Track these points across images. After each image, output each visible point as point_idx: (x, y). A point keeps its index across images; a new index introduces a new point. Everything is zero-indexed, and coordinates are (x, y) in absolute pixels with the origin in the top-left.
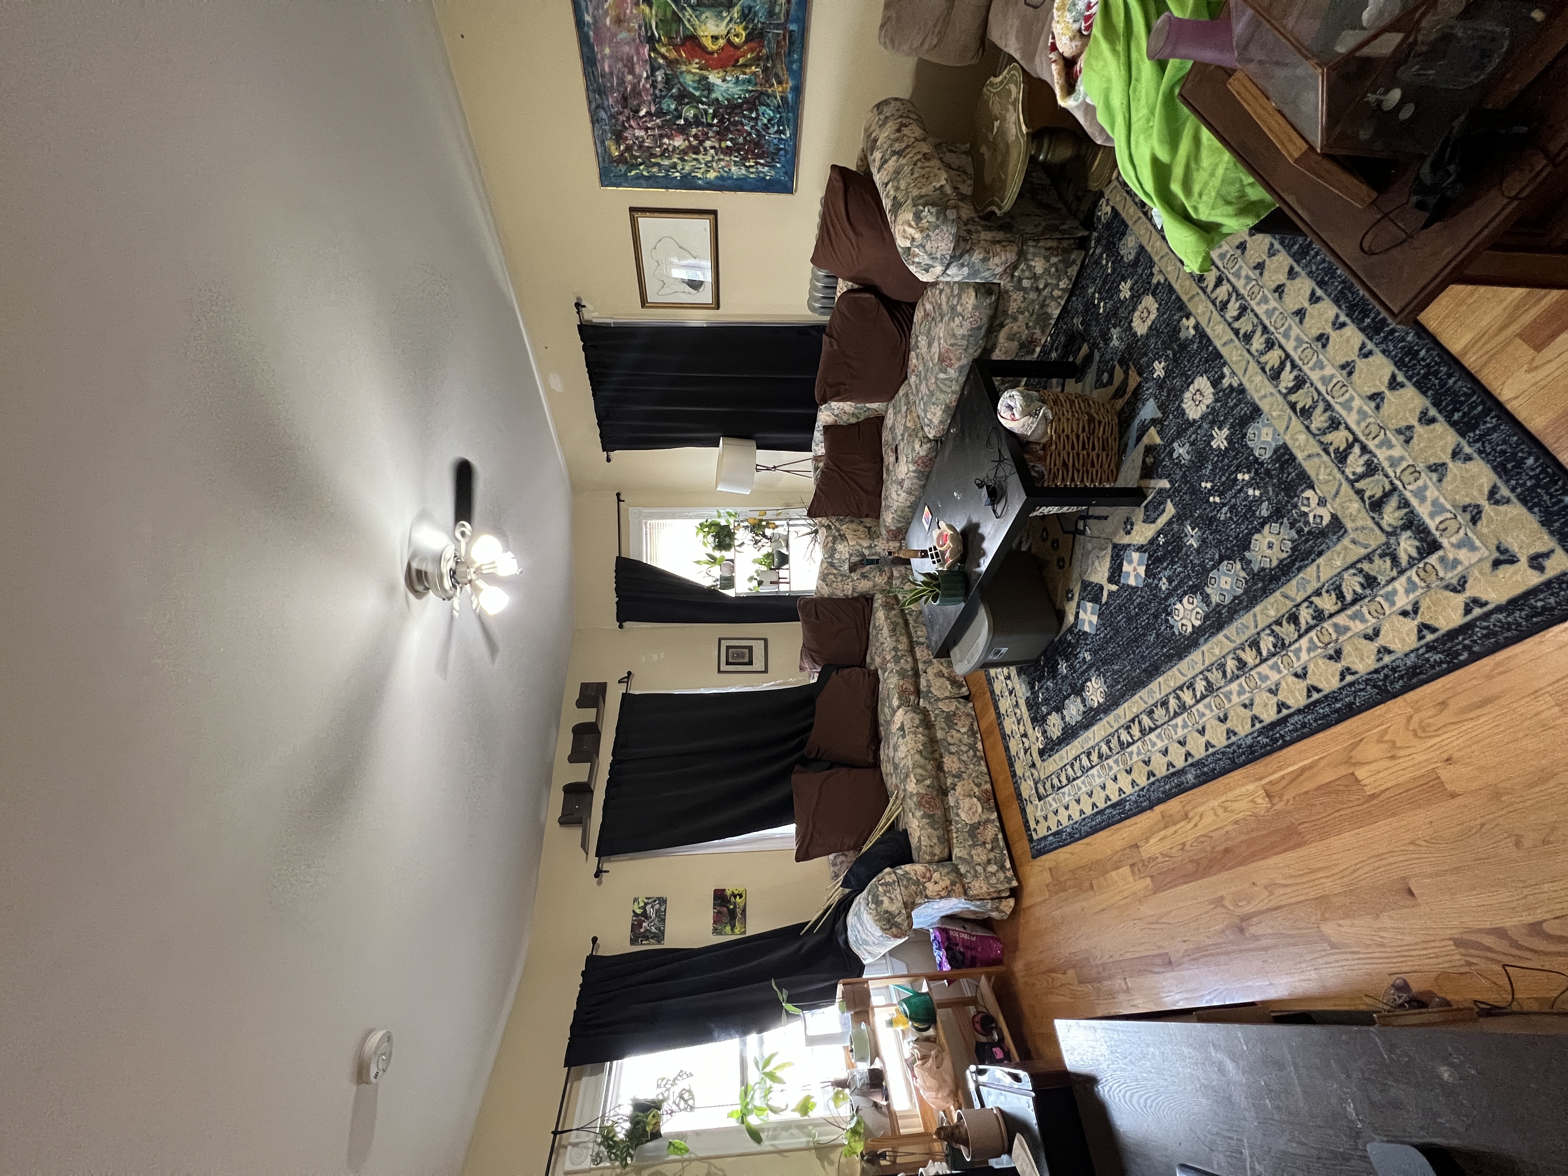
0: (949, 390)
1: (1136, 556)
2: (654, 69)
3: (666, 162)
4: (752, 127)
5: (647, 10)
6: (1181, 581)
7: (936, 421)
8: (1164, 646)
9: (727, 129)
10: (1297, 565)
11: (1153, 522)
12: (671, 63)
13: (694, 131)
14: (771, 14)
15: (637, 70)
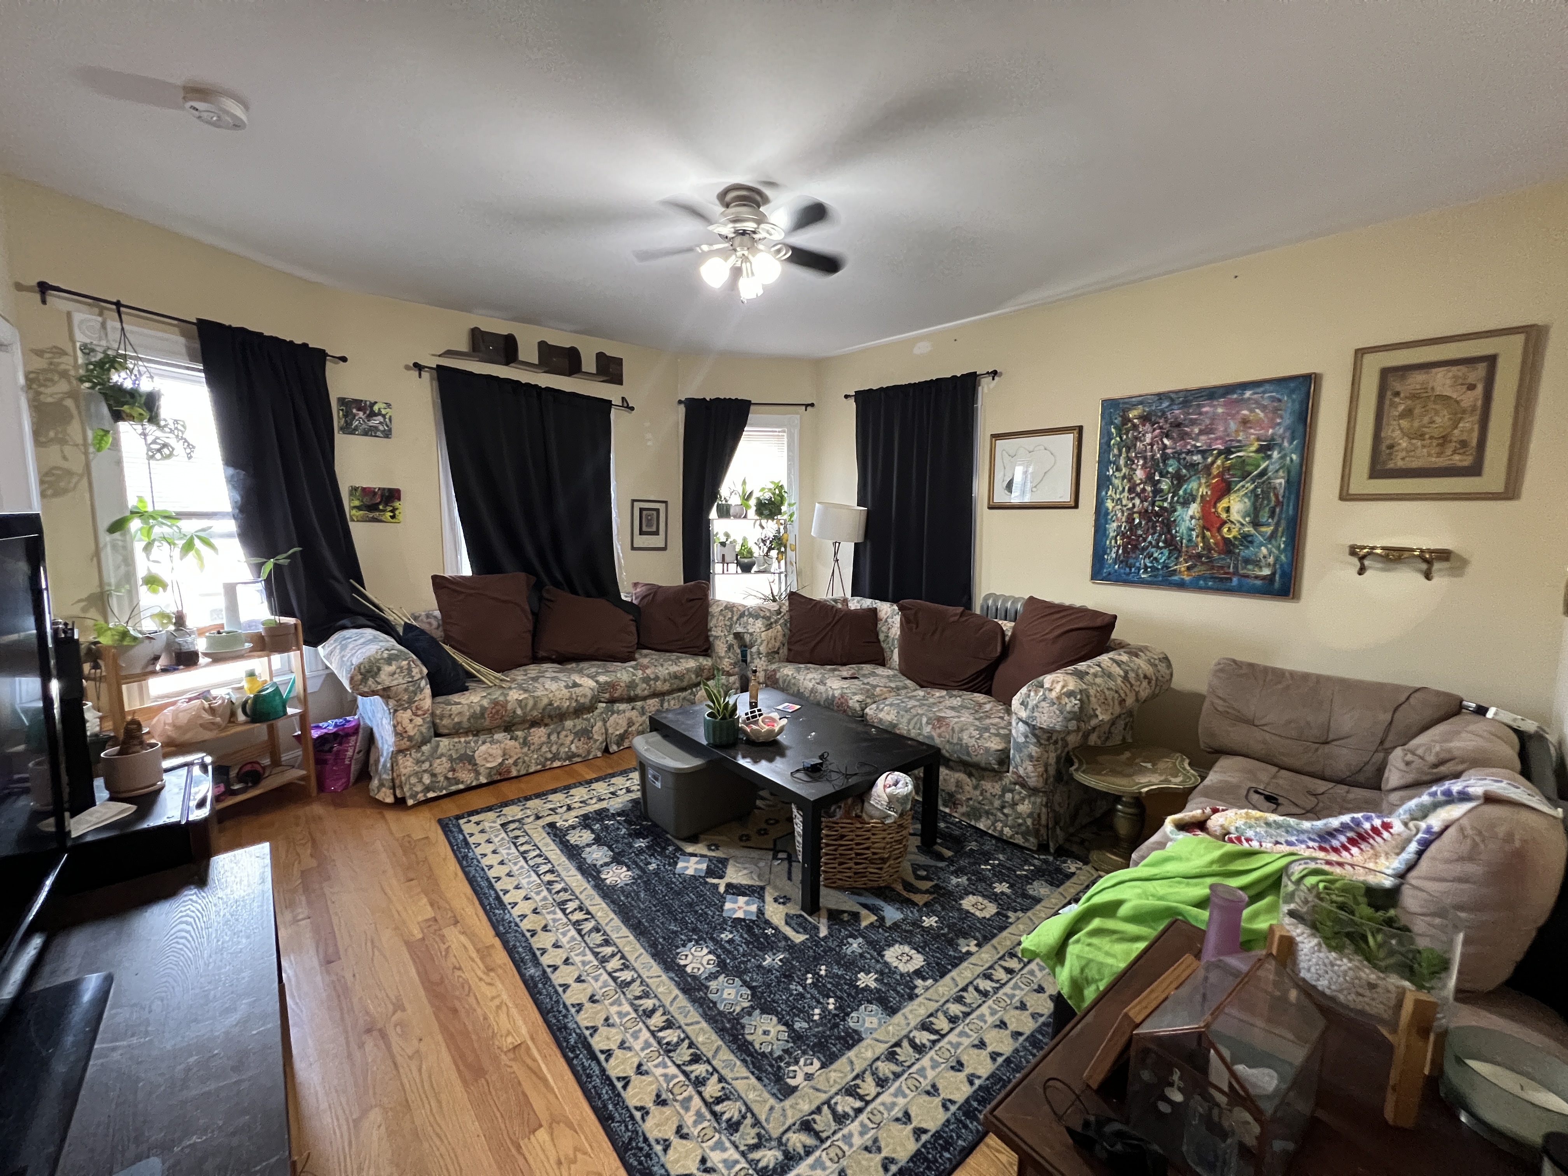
0: (911, 727)
1: (754, 908)
2: (1204, 453)
3: (1122, 462)
4: (1150, 543)
5: (1253, 448)
6: (730, 952)
7: (881, 715)
8: (664, 939)
9: (1150, 520)
10: (748, 1059)
11: (787, 923)
12: (1208, 468)
13: (1149, 489)
14: (1247, 561)
15: (1203, 438)
